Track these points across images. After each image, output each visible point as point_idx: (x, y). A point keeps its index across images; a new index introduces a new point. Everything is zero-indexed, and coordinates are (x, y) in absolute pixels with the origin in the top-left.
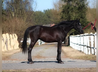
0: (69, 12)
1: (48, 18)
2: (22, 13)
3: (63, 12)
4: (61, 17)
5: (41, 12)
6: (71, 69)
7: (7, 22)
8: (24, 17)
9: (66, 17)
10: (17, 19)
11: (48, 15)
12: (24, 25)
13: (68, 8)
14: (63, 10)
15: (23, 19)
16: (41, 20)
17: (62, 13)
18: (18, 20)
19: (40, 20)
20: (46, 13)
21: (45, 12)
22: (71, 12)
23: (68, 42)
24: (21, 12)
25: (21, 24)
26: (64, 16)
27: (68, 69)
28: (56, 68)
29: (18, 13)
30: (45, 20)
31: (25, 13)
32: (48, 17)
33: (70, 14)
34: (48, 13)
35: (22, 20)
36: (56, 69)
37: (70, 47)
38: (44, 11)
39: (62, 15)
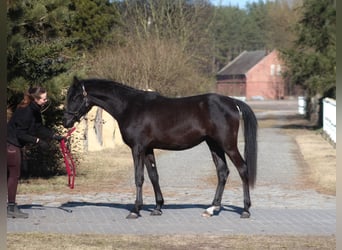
0: (324, 22)
1: (258, 28)
2: (176, 23)
3: (306, 21)
4: (297, 38)
5: (237, 9)
6: (317, 238)
7: (125, 52)
8: (181, 38)
9: (314, 39)
10: (157, 41)
11: (257, 20)
12: (180, 63)
13: (323, 10)
14: (307, 14)
15: (178, 42)
16: (235, 36)
17: (300, 25)
18: (163, 46)
19: (233, 34)
20: (255, 12)
21: (251, 9)
22: (331, 23)
23: (317, 114)
24: (173, 20)
25: (169, 59)
26: (308, 35)
27: (308, 237)
28: (269, 233)
29: (161, 23)
30: (251, 36)
31: (185, 25)
32: (259, 25)
33: (326, 29)
34: (258, 13)
35: (175, 46)
36: (267, 236)
37: (323, 133)
38: (248, 5)
39: (300, 32)
